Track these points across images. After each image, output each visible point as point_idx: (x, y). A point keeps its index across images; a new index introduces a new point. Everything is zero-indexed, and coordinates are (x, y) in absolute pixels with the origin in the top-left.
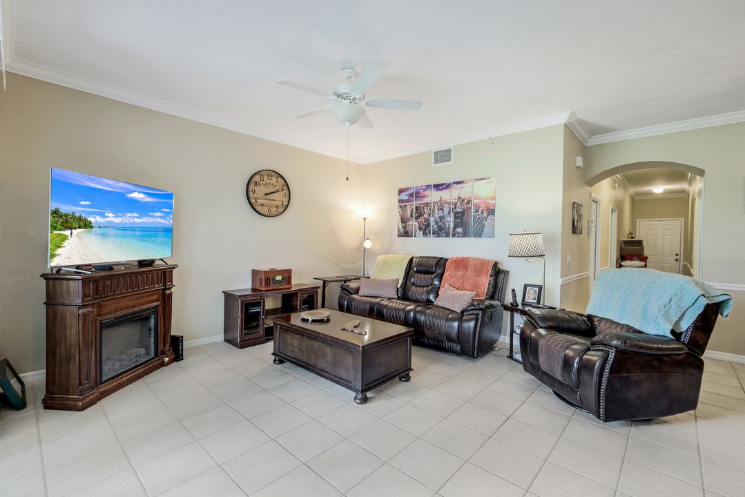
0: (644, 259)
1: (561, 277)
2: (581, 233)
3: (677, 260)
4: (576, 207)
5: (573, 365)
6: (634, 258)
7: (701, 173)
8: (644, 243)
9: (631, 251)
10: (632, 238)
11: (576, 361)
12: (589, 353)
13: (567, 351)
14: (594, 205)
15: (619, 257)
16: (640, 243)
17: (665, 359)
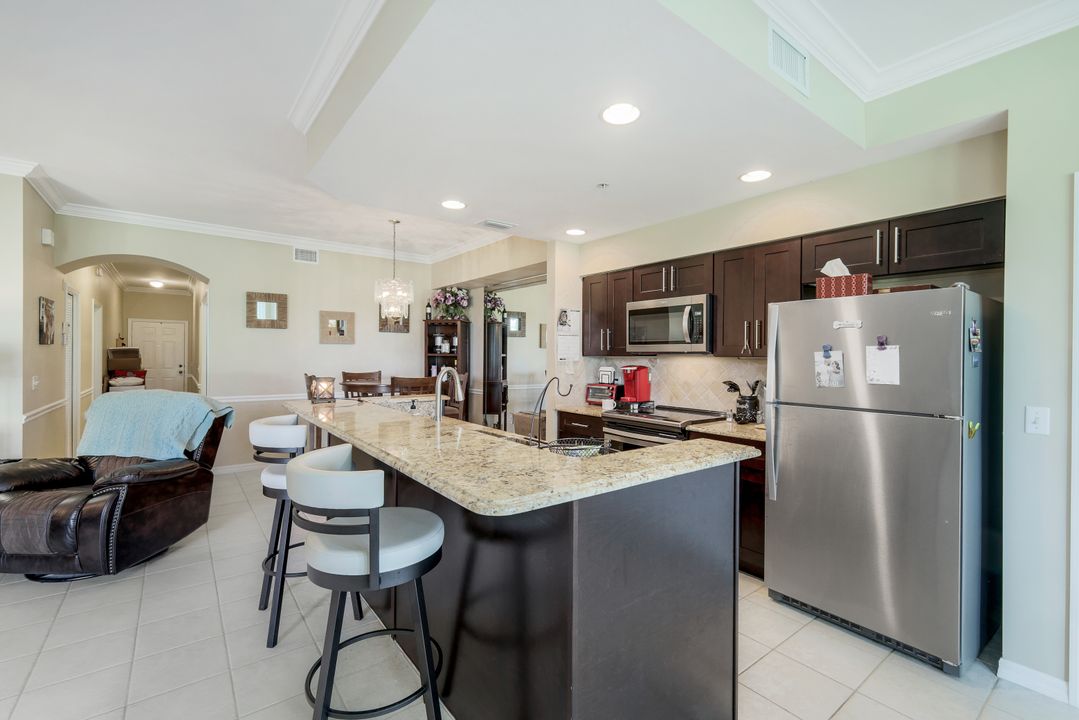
0: (142, 374)
1: (24, 413)
2: (52, 342)
3: (181, 372)
4: (45, 304)
5: (68, 524)
6: (128, 373)
7: (206, 281)
8: (141, 353)
9: (122, 365)
10: (123, 345)
11: (73, 517)
12: (91, 501)
13: (56, 511)
14: (69, 300)
15: (106, 373)
16: (135, 353)
17: (180, 481)
